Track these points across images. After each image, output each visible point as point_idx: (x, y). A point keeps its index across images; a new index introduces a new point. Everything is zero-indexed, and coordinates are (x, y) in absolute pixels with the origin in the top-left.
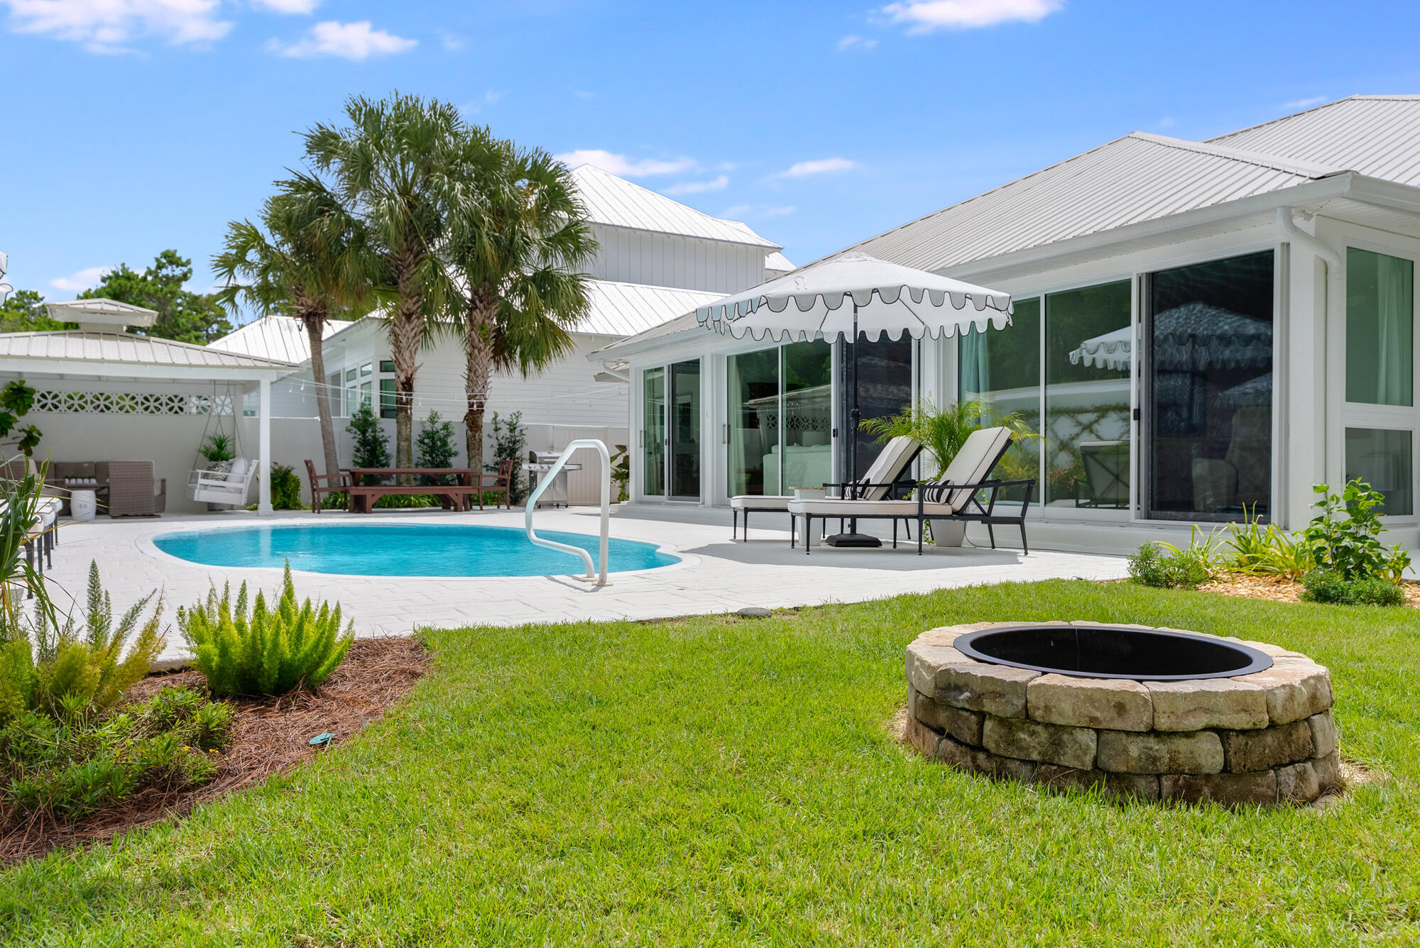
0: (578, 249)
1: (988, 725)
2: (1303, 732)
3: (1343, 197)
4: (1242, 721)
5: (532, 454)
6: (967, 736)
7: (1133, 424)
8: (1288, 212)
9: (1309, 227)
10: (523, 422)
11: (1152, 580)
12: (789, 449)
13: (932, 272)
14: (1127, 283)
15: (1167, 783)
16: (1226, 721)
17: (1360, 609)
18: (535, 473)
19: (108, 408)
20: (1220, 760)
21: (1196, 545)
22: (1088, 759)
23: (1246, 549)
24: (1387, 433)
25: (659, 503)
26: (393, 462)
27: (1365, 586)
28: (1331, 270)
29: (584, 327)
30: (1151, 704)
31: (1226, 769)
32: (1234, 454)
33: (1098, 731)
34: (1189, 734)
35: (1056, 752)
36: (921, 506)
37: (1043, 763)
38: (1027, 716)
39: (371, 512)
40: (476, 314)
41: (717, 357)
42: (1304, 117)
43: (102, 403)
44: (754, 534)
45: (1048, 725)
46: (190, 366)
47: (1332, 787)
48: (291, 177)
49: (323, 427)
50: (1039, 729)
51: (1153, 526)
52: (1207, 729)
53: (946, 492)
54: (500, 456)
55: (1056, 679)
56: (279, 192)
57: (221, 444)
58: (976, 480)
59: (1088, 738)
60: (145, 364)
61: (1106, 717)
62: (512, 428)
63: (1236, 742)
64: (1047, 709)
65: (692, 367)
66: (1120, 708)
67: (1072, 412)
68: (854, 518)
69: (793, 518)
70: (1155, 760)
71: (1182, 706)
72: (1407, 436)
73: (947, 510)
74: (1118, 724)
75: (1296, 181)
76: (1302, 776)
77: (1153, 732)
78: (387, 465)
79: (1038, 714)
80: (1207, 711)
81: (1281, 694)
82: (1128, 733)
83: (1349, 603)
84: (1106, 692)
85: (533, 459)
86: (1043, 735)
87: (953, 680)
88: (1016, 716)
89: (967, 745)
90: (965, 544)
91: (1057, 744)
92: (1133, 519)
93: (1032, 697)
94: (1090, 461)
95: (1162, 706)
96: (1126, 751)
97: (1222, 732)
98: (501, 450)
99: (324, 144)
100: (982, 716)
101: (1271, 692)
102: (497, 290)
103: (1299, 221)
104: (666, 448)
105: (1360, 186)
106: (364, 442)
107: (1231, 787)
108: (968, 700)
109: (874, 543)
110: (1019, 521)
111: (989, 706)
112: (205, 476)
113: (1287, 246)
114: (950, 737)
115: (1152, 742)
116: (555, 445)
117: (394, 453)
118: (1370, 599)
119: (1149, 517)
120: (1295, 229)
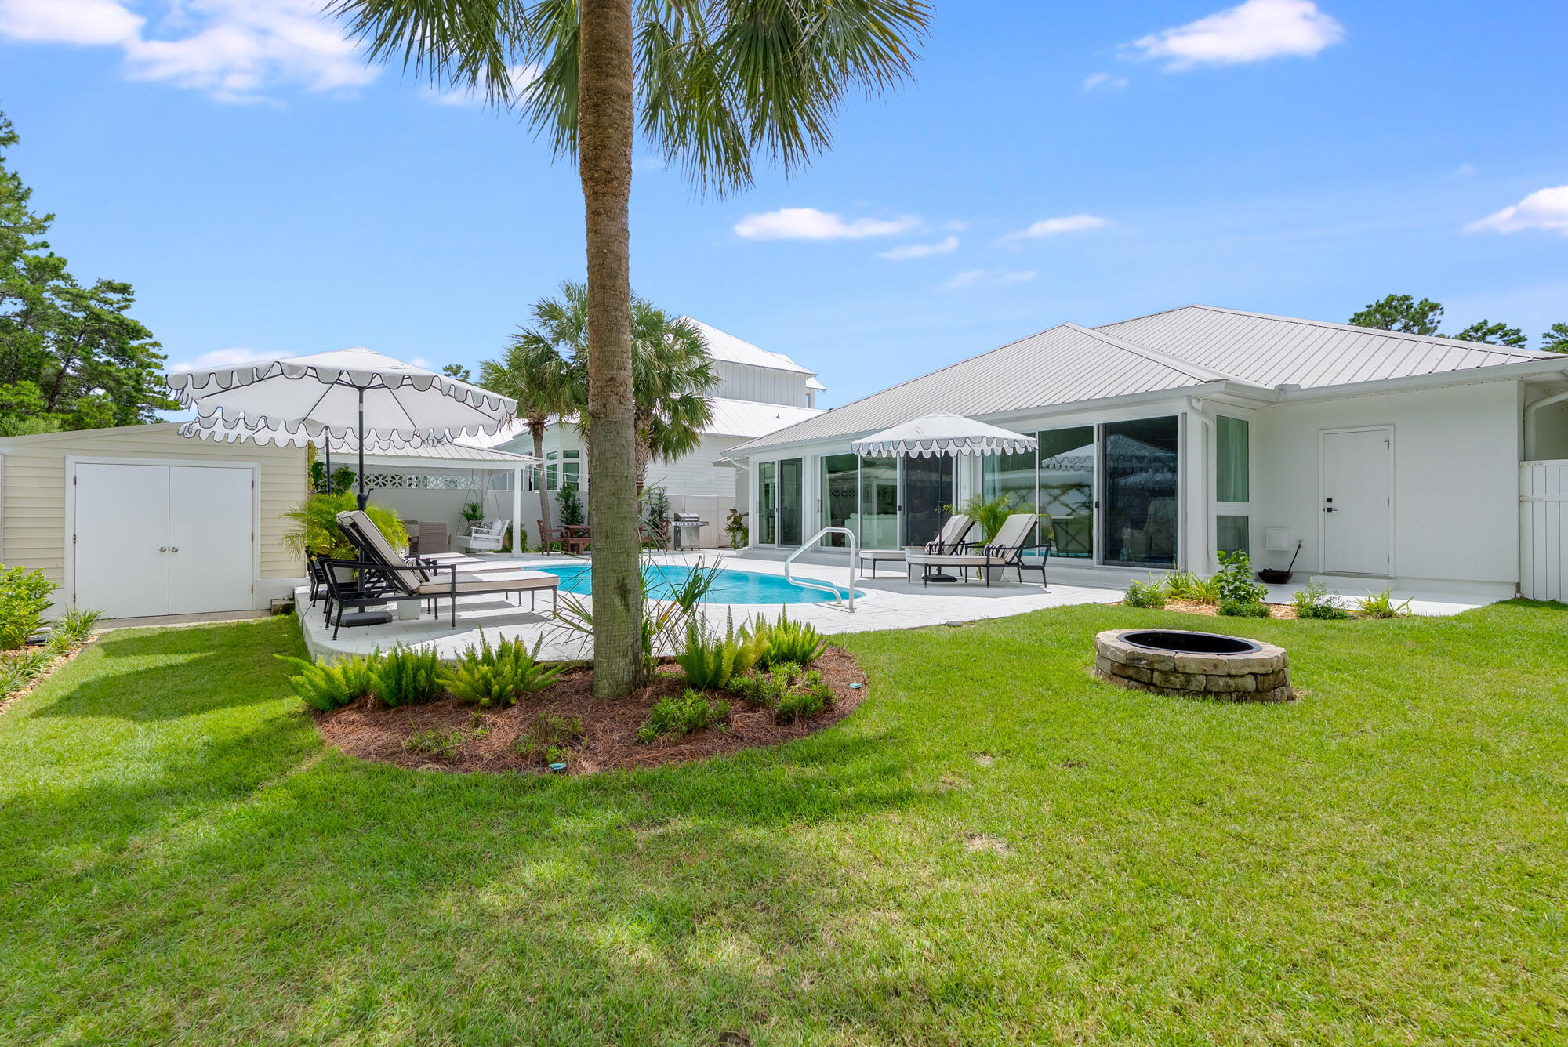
0: (707, 382)
1: (1156, 674)
2: (1281, 675)
3: (1220, 392)
4: (1262, 670)
5: (676, 515)
6: (1146, 680)
7: (1095, 510)
8: (1189, 398)
9: (1198, 406)
10: (667, 493)
11: (1139, 604)
12: (864, 517)
13: (969, 417)
14: (1092, 428)
15: (1234, 696)
16: (1257, 670)
17: (1250, 619)
18: (679, 527)
19: (384, 485)
20: (1254, 686)
21: (1152, 584)
22: (1203, 687)
23: (1176, 586)
24: (1235, 517)
25: (772, 549)
26: (586, 520)
27: (1250, 607)
28: (1210, 429)
29: (709, 430)
30: (1227, 664)
31: (1257, 690)
32: (1150, 527)
33: (1206, 675)
34: (1242, 676)
35: (1188, 684)
36: (988, 560)
37: (1182, 689)
38: (1175, 671)
39: (582, 554)
40: (640, 422)
41: (815, 457)
42: (1164, 316)
43: (397, 481)
44: (879, 573)
45: (1183, 674)
46: (474, 460)
47: (1291, 698)
48: (523, 333)
49: (541, 498)
50: (1180, 675)
51: (1108, 569)
52: (1250, 673)
53: (1001, 551)
54: (652, 515)
55: (1181, 654)
56: (515, 342)
57: (474, 508)
58: (1018, 545)
59: (1202, 678)
60: (445, 459)
61: (1210, 670)
62: (661, 497)
63: (1260, 678)
64: (1184, 667)
65: (797, 463)
66: (1215, 666)
67: (1016, 489)
68: (939, 567)
69: (910, 565)
70: (1229, 686)
71: (1240, 664)
72: (1246, 519)
73: (1002, 562)
74: (1215, 673)
75: (1192, 382)
76: (1282, 692)
77: (1229, 675)
78: (582, 522)
79: (1180, 669)
80: (1249, 666)
81: (1275, 659)
82: (1219, 676)
83: (1244, 616)
84: (1209, 659)
85: (677, 519)
86: (1182, 677)
87: (1136, 656)
88: (1171, 671)
89: (1144, 683)
90: (1002, 580)
91: (1188, 681)
92: (1095, 565)
93: (1177, 662)
94: (1058, 528)
95: (1232, 665)
96: (1218, 683)
97: (1255, 675)
98: (653, 512)
99: (549, 312)
100: (1153, 671)
101: (1271, 658)
102: (651, 410)
103: (1194, 402)
104: (776, 513)
105: (1230, 386)
106: (567, 507)
107: (1258, 696)
108: (1146, 664)
109: (953, 579)
110: (1042, 568)
111: (1156, 666)
112: (476, 532)
113: (1185, 414)
114: (1135, 680)
115: (1228, 679)
116: (687, 508)
117: (587, 515)
118: (1253, 614)
119: (1104, 564)
120: (1193, 407)
